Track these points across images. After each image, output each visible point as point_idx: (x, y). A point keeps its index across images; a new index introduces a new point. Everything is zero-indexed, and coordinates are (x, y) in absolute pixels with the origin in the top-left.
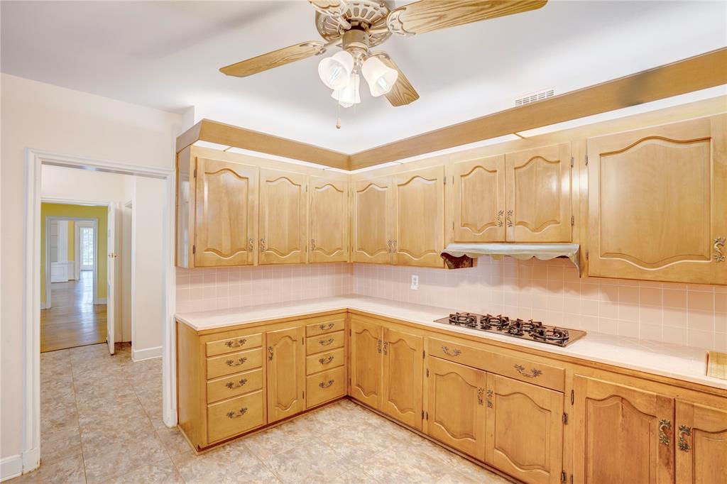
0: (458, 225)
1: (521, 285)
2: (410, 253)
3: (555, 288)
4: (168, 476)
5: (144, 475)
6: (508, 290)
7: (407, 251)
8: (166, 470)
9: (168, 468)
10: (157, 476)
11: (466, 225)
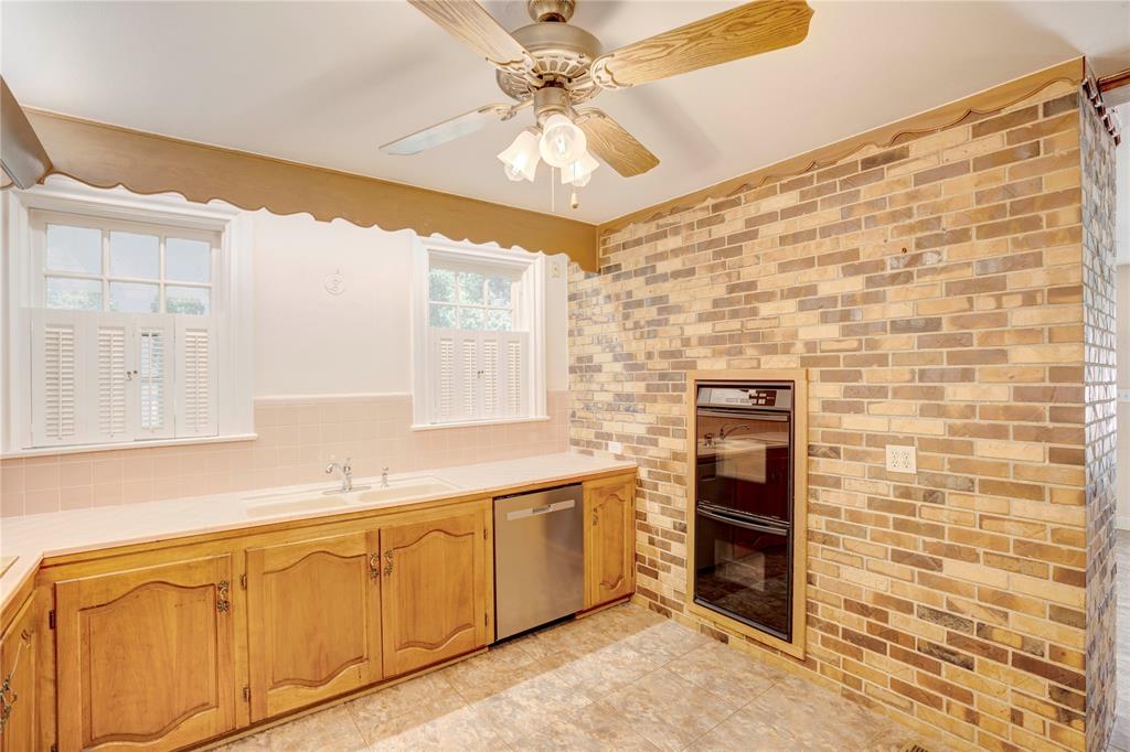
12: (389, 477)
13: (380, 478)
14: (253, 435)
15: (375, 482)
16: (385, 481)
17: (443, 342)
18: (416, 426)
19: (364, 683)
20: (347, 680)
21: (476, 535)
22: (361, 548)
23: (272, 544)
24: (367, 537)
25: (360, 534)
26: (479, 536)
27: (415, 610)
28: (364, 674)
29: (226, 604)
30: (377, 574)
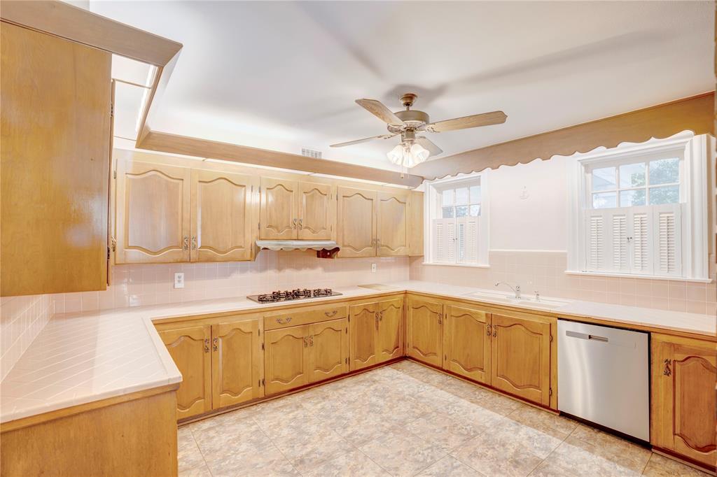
0: (263, 226)
1: (280, 269)
2: (215, 250)
3: (298, 268)
6: (271, 273)
7: (210, 248)
11: (270, 226)
12: (540, 297)
13: (535, 297)
14: (488, 266)
15: (533, 299)
16: (537, 298)
17: (592, 219)
18: (569, 271)
19: (483, 382)
20: (476, 375)
21: (544, 336)
22: (483, 319)
23: (454, 305)
24: (486, 314)
25: (484, 312)
26: (546, 338)
27: (507, 361)
28: (483, 378)
29: (440, 322)
30: (489, 334)
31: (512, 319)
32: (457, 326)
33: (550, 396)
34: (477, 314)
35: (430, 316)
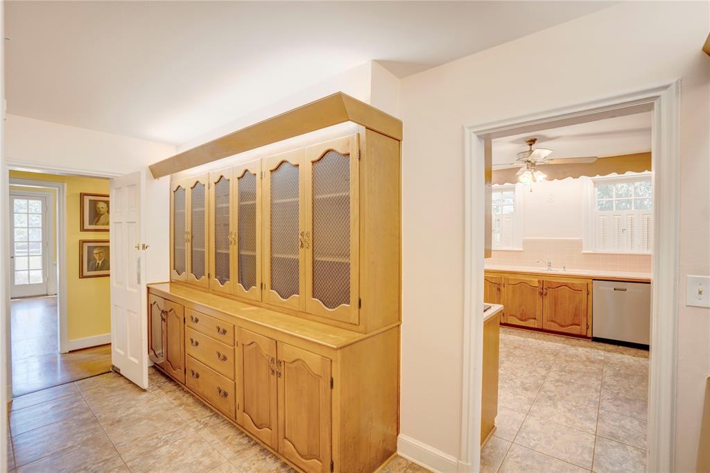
4: (529, 433)
5: (544, 446)
8: (526, 437)
9: (523, 437)
10: (535, 438)
13: (563, 269)
14: (522, 249)
18: (584, 251)
19: (536, 327)
20: (531, 323)
21: (583, 292)
22: (537, 285)
23: (511, 277)
24: (539, 281)
25: (537, 280)
26: (585, 293)
27: (555, 310)
28: (536, 324)
29: (499, 290)
30: (541, 294)
31: (559, 283)
32: (513, 291)
33: (587, 329)
34: (531, 281)
35: (490, 286)
